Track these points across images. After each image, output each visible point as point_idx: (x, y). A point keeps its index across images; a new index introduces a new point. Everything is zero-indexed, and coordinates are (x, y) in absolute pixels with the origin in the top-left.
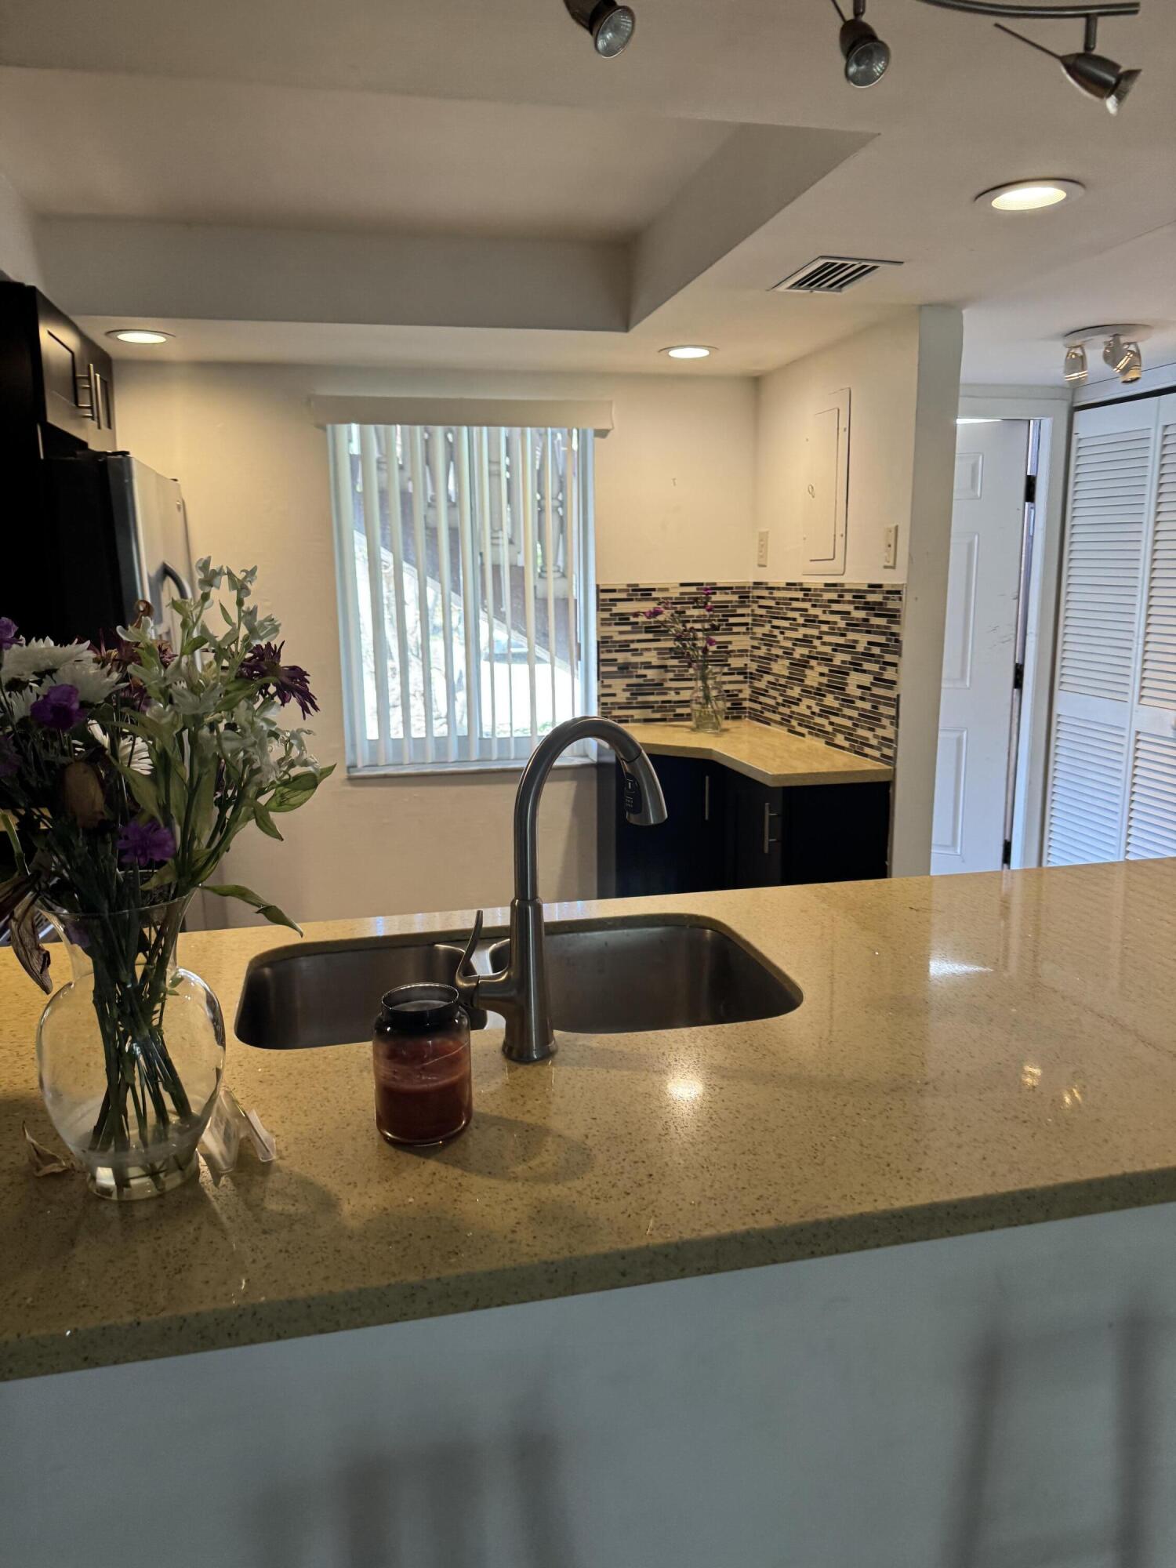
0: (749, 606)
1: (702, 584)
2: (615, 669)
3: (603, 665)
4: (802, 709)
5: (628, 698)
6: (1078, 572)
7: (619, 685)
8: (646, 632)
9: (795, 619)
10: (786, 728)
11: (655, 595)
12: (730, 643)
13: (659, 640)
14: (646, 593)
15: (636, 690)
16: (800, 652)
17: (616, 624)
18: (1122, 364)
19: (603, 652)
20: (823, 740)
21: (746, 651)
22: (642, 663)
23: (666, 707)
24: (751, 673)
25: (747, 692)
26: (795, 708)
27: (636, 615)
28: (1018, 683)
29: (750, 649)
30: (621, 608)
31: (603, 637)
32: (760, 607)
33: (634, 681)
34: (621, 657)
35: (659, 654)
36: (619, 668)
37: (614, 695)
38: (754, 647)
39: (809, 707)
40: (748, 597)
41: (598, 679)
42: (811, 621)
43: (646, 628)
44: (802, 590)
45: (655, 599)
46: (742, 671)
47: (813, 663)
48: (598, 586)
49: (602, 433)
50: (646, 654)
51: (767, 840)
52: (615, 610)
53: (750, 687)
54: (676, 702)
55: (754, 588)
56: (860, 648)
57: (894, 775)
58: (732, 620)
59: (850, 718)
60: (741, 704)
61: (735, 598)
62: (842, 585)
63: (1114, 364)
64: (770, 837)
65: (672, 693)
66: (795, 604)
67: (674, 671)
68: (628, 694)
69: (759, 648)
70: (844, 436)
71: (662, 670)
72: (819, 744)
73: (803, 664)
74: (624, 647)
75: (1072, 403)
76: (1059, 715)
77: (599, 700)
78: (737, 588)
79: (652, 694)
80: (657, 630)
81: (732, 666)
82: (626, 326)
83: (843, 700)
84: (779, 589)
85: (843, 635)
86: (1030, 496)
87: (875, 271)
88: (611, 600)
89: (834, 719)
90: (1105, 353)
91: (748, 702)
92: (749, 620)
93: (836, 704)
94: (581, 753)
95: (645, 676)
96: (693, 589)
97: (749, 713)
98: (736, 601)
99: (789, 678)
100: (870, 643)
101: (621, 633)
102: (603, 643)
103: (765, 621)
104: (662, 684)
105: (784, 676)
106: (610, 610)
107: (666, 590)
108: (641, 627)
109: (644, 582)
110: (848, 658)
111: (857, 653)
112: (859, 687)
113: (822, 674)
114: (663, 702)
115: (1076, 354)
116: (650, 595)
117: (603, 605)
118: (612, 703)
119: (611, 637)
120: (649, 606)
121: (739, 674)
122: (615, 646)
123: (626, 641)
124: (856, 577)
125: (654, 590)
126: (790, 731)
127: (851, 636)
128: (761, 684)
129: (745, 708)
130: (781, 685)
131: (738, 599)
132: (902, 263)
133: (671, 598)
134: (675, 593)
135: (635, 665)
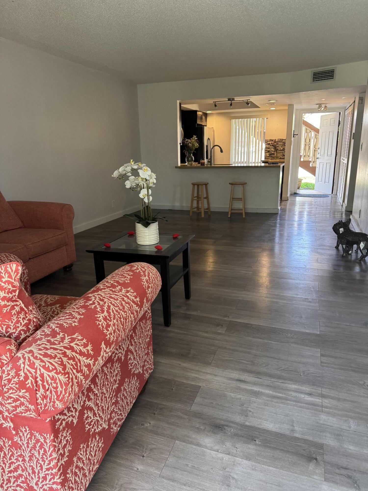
3: (266, 151)
7: (268, 154)
14: (272, 140)
15: (270, 155)
27: (271, 143)
30: (269, 143)
33: (270, 153)
34: (268, 150)
35: (274, 149)
41: (265, 153)
45: (274, 141)
48: (265, 139)
49: (267, 118)
50: (272, 149)
71: (274, 152)
74: (269, 148)
77: (265, 156)
79: (273, 155)
80: (274, 146)
95: (272, 153)
96: (280, 140)
101: (269, 146)
102: (266, 148)
108: (271, 145)
109: (272, 139)
117: (266, 142)
118: (267, 156)
134: (277, 140)
135: (270, 151)
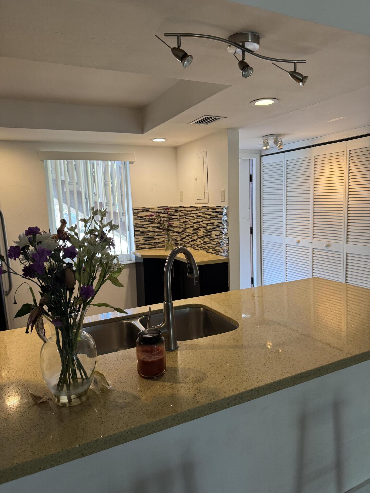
0: (178, 213)
1: (164, 207)
2: (139, 233)
3: (136, 232)
4: (198, 242)
5: (144, 242)
6: (265, 201)
7: (141, 238)
8: (148, 221)
9: (193, 216)
10: (193, 248)
11: (150, 210)
12: (173, 224)
13: (152, 224)
14: (148, 210)
15: (147, 239)
16: (195, 226)
17: (139, 219)
18: (279, 144)
19: (135, 228)
20: (205, 251)
21: (178, 226)
22: (148, 231)
23: (155, 244)
24: (180, 233)
25: (179, 238)
26: (195, 242)
27: (145, 216)
28: (251, 232)
29: (179, 225)
30: (140, 214)
31: (135, 224)
32: (181, 213)
33: (145, 236)
34: (141, 229)
35: (153, 228)
36: (141, 233)
37: (140, 241)
38: (180, 225)
39: (200, 242)
40: (177, 210)
41: (135, 236)
42: (199, 217)
43: (148, 220)
44: (195, 208)
45: (150, 212)
46: (177, 232)
47: (200, 229)
48: (133, 208)
49: (132, 163)
50: (149, 228)
51: (195, 282)
52: (139, 215)
53: (180, 237)
54: (158, 242)
55: (179, 208)
56: (215, 224)
57: (229, 260)
58: (173, 217)
59: (214, 244)
60: (177, 242)
61: (174, 210)
62: (208, 206)
63: (277, 145)
64: (196, 281)
65: (157, 239)
66: (193, 212)
67: (157, 233)
68: (144, 241)
69: (182, 225)
70: (205, 164)
71: (154, 233)
72: (204, 252)
73: (197, 229)
74: (142, 226)
75: (261, 154)
76: (263, 241)
77: (135, 243)
78: (174, 208)
79: (151, 240)
80: (151, 221)
81: (174, 231)
82: (143, 133)
83: (211, 239)
84: (187, 208)
85: (210, 221)
86: (251, 180)
87: (219, 119)
88: (137, 212)
89: (208, 245)
90: (274, 141)
91: (179, 241)
92: (178, 217)
93: (209, 240)
94: (130, 259)
95: (149, 235)
96: (162, 208)
97: (180, 244)
98: (174, 212)
99: (193, 233)
100: (218, 223)
101: (141, 222)
102: (135, 225)
103: (183, 217)
104: (154, 237)
105: (191, 233)
106: (137, 215)
107: (154, 209)
108: (147, 220)
109: (147, 207)
110: (212, 227)
111: (215, 226)
112: (216, 235)
113: (203, 232)
114: (155, 242)
115: (266, 142)
116: (149, 210)
118: (139, 244)
119: (138, 223)
120: (149, 214)
121: (176, 233)
122: (139, 226)
123: (142, 224)
124: (212, 204)
125: (150, 209)
126: (194, 249)
127: (212, 221)
128: (184, 236)
129: (179, 243)
130: (190, 236)
131: (175, 211)
132: (226, 117)
133: (155, 211)
134: (156, 210)
135: (145, 232)
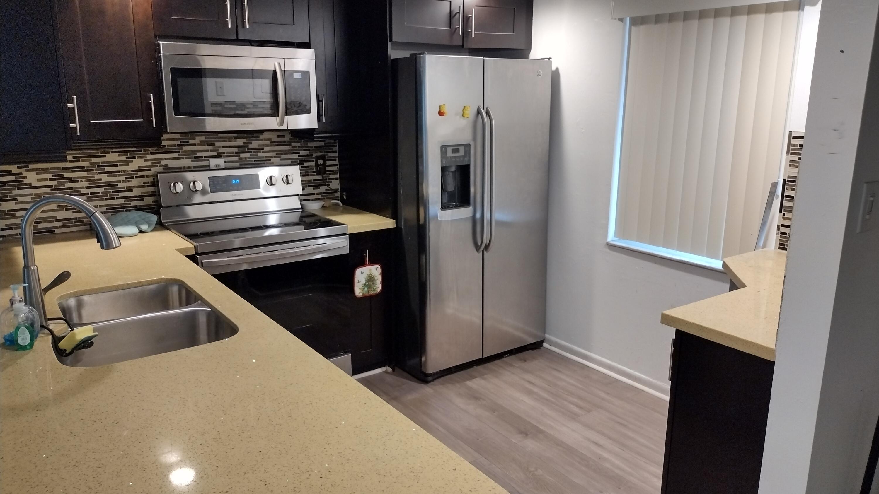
19: (787, 190)
31: (789, 177)
41: (781, 209)
48: (790, 133)
77: (778, 229)
117: (792, 149)
